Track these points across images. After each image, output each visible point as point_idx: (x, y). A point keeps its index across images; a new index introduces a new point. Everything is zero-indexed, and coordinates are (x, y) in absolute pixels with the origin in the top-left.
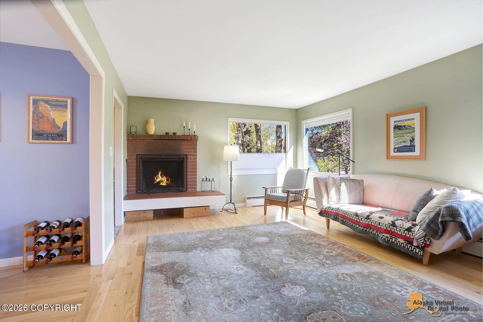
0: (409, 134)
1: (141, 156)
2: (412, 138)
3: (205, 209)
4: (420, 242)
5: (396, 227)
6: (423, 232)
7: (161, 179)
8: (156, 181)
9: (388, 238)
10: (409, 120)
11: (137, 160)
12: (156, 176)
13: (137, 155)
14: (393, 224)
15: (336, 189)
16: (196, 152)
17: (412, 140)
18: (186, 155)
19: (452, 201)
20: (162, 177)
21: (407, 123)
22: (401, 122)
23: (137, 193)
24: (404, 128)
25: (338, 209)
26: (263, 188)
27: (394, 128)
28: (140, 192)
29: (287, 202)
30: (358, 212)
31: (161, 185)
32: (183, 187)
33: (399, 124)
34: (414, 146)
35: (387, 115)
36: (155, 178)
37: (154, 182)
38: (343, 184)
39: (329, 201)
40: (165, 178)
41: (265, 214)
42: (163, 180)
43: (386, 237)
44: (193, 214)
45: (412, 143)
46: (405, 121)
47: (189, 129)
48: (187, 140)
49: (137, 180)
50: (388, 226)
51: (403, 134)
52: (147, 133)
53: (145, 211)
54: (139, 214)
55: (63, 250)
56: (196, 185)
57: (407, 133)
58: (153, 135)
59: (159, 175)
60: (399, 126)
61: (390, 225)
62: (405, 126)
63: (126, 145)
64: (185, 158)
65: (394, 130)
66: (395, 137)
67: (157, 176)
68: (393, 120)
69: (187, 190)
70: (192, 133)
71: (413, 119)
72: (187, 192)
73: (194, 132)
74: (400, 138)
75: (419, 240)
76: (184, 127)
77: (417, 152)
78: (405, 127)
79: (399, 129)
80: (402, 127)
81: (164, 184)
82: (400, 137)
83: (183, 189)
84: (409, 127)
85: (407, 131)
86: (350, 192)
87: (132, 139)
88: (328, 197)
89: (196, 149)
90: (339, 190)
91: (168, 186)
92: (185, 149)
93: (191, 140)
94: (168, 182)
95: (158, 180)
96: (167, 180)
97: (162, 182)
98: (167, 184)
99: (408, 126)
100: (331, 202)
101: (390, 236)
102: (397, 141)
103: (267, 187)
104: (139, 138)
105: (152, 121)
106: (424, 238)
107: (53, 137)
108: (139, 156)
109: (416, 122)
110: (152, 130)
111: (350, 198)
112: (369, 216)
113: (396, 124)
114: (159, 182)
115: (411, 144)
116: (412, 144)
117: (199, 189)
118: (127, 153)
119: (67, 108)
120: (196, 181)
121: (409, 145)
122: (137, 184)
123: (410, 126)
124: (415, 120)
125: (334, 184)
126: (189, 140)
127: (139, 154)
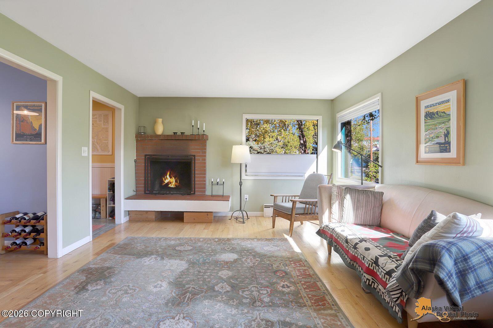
0: (443, 125)
1: (149, 156)
2: (447, 130)
3: (208, 215)
4: (393, 297)
5: (378, 266)
6: (395, 281)
7: (170, 180)
8: (165, 183)
9: (369, 280)
10: (443, 102)
11: (145, 160)
12: (164, 177)
13: (146, 155)
14: (376, 262)
15: (340, 202)
16: (205, 152)
17: (447, 135)
18: (194, 156)
19: (455, 235)
20: (171, 177)
21: (441, 108)
22: (433, 107)
23: (145, 193)
24: (437, 116)
25: (333, 229)
26: (271, 195)
27: (425, 117)
28: (149, 192)
29: (291, 215)
30: (349, 237)
31: (170, 187)
32: (190, 190)
33: (432, 110)
34: (449, 143)
35: (417, 97)
36: (163, 179)
37: (162, 184)
38: (348, 197)
39: (331, 219)
40: (174, 179)
41: (274, 227)
42: (172, 181)
43: (367, 279)
44: (194, 219)
45: (447, 138)
46: (438, 106)
47: (198, 129)
48: (195, 140)
49: (145, 180)
50: (371, 263)
51: (435, 125)
52: (155, 133)
53: (147, 212)
54: (142, 215)
55: (37, 241)
56: (205, 188)
57: (440, 123)
58: (160, 135)
59: (168, 176)
60: (431, 113)
61: (373, 262)
62: (438, 112)
63: (135, 146)
64: (193, 159)
65: (425, 120)
66: (426, 131)
67: (166, 177)
68: (424, 104)
69: (194, 193)
70: (201, 132)
71: (448, 101)
72: (194, 195)
73: (204, 131)
74: (432, 131)
75: (391, 293)
76: (193, 126)
77: (453, 154)
78: (437, 114)
79: (432, 118)
80: (435, 115)
81: (173, 186)
82: (432, 129)
83: (190, 192)
84: (443, 114)
85: (441, 120)
86: (357, 206)
87: (141, 140)
88: (330, 213)
89: (205, 149)
90: (342, 205)
91: (177, 188)
92: (193, 149)
93: (199, 140)
94: (177, 184)
95: (166, 181)
96: (176, 181)
97: (171, 183)
98: (175, 185)
99: (442, 112)
100: (333, 220)
101: (372, 279)
102: (428, 136)
103: (275, 195)
104: (146, 139)
105: (160, 120)
106: (400, 291)
107: (31, 138)
108: (147, 157)
109: (451, 106)
110: (160, 130)
111: (356, 216)
112: (357, 244)
113: (428, 109)
114: (168, 184)
115: (445, 140)
116: (447, 140)
117: (208, 192)
118: (136, 153)
119: (41, 112)
120: (205, 184)
121: (443, 141)
122: (145, 184)
123: (444, 112)
124: (451, 103)
125: (338, 196)
126: (196, 140)
127: (147, 154)
